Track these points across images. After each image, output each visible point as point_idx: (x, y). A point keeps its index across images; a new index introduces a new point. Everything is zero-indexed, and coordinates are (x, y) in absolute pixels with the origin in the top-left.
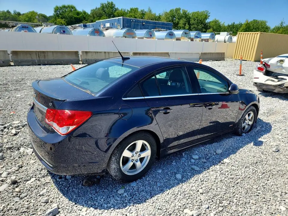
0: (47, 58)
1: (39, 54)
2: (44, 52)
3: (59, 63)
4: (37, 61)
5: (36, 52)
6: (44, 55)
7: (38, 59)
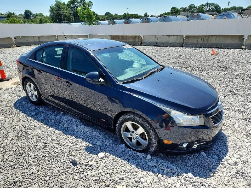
0: (209, 42)
1: (204, 39)
2: (208, 36)
3: (218, 46)
4: (200, 44)
5: (202, 37)
6: (208, 39)
7: (202, 42)
